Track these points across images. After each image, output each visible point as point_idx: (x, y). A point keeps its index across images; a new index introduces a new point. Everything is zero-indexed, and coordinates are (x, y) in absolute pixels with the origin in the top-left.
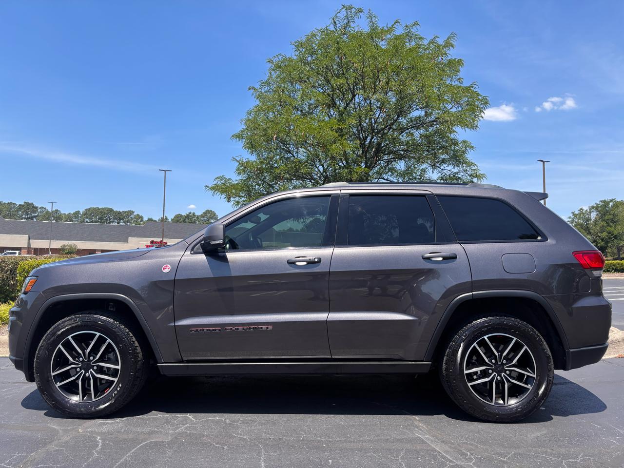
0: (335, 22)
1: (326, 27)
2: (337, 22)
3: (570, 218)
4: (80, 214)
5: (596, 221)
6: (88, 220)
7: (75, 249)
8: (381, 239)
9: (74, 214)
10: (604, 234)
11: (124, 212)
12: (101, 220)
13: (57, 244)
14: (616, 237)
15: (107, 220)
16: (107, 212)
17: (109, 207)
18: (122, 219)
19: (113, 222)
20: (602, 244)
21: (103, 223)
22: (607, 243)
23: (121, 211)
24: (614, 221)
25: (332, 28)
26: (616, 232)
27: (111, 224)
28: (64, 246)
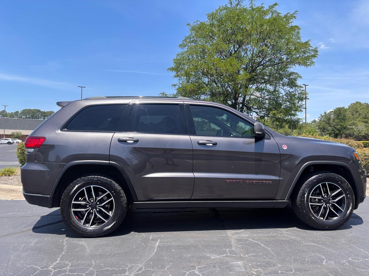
0: (231, 2)
1: (226, 5)
2: (232, 2)
3: (319, 117)
4: (19, 113)
5: (334, 119)
6: (24, 117)
7: (21, 135)
8: (204, 129)
9: (15, 113)
10: (339, 127)
11: (48, 112)
12: (33, 117)
13: (9, 132)
14: (344, 128)
15: (36, 117)
16: (36, 112)
17: (38, 109)
18: (47, 116)
19: (41, 118)
20: (337, 132)
21: (34, 119)
22: (340, 131)
23: (46, 111)
24: (344, 119)
25: (229, 6)
26: (345, 125)
27: (40, 119)
28: (14, 133)
